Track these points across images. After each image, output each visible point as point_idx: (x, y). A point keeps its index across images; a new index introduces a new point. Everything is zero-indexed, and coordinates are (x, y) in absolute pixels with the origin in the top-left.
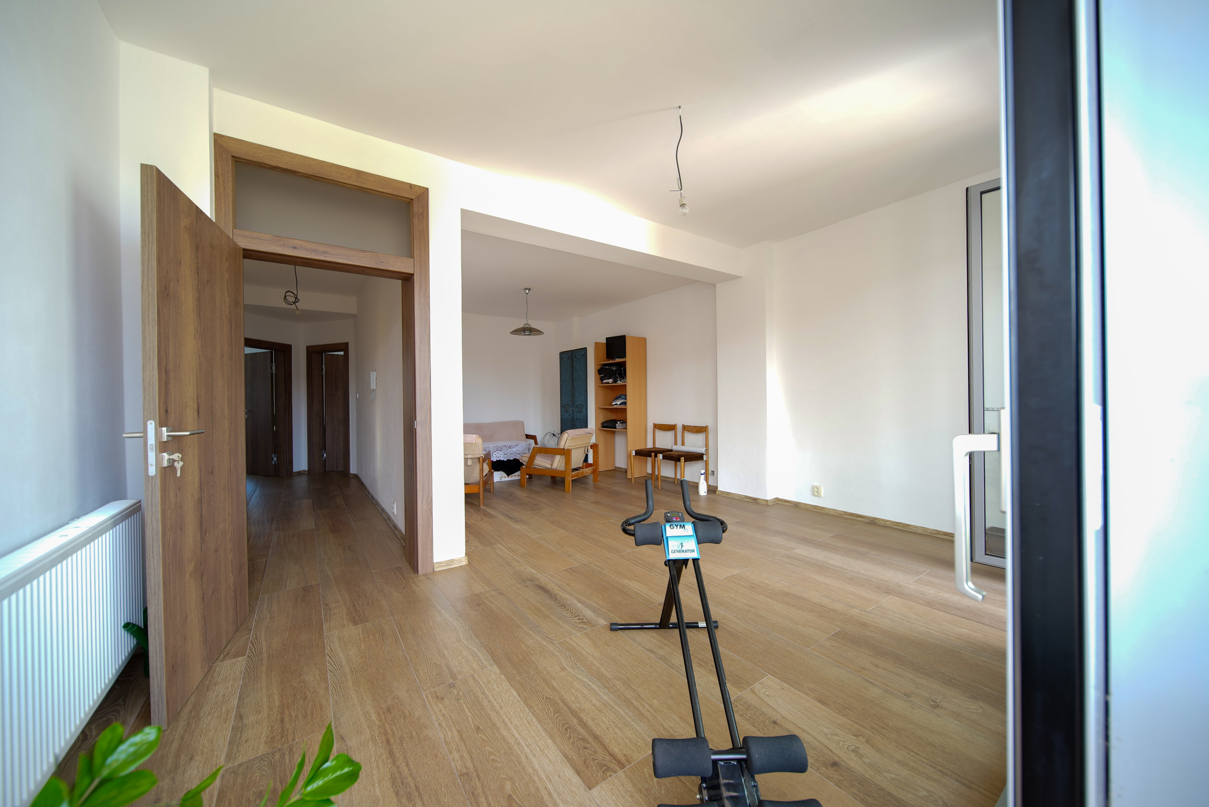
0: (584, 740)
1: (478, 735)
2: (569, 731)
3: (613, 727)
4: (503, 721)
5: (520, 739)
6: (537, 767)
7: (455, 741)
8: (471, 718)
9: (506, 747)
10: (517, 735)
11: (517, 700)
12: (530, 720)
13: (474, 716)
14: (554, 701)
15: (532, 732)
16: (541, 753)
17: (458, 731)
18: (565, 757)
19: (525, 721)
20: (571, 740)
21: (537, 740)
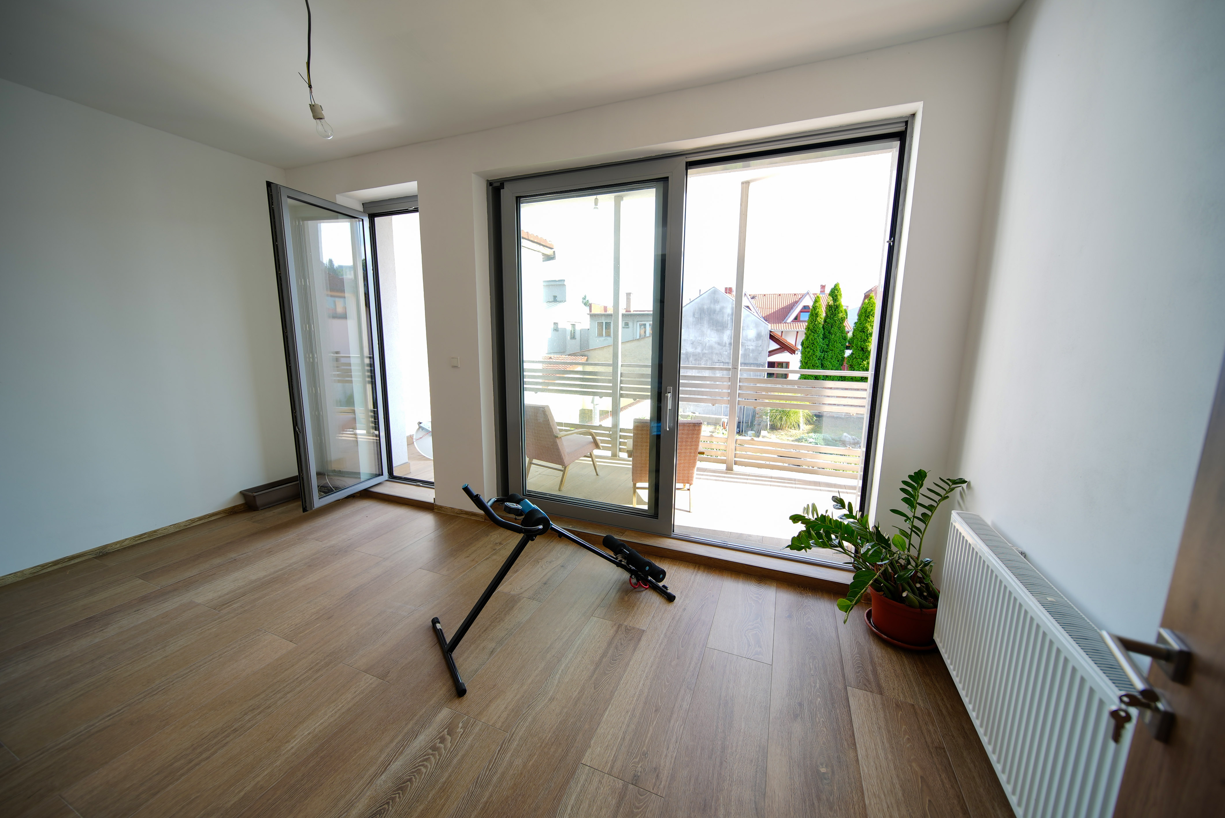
0: (616, 648)
1: (661, 705)
2: (615, 659)
3: (595, 640)
4: (638, 700)
5: (643, 679)
6: (652, 658)
7: (677, 716)
8: (653, 724)
9: (655, 682)
10: (642, 682)
11: (612, 706)
12: (624, 684)
13: (650, 724)
14: (595, 682)
15: (632, 676)
16: (643, 662)
17: (670, 722)
18: (635, 650)
19: (627, 686)
20: (622, 653)
21: (636, 670)
